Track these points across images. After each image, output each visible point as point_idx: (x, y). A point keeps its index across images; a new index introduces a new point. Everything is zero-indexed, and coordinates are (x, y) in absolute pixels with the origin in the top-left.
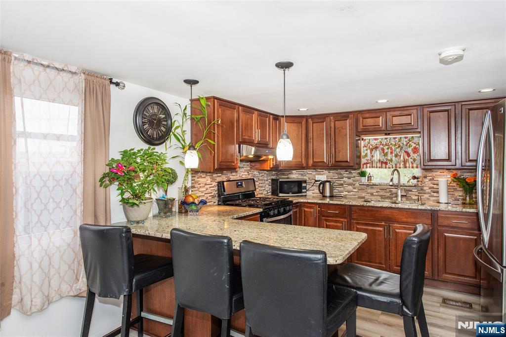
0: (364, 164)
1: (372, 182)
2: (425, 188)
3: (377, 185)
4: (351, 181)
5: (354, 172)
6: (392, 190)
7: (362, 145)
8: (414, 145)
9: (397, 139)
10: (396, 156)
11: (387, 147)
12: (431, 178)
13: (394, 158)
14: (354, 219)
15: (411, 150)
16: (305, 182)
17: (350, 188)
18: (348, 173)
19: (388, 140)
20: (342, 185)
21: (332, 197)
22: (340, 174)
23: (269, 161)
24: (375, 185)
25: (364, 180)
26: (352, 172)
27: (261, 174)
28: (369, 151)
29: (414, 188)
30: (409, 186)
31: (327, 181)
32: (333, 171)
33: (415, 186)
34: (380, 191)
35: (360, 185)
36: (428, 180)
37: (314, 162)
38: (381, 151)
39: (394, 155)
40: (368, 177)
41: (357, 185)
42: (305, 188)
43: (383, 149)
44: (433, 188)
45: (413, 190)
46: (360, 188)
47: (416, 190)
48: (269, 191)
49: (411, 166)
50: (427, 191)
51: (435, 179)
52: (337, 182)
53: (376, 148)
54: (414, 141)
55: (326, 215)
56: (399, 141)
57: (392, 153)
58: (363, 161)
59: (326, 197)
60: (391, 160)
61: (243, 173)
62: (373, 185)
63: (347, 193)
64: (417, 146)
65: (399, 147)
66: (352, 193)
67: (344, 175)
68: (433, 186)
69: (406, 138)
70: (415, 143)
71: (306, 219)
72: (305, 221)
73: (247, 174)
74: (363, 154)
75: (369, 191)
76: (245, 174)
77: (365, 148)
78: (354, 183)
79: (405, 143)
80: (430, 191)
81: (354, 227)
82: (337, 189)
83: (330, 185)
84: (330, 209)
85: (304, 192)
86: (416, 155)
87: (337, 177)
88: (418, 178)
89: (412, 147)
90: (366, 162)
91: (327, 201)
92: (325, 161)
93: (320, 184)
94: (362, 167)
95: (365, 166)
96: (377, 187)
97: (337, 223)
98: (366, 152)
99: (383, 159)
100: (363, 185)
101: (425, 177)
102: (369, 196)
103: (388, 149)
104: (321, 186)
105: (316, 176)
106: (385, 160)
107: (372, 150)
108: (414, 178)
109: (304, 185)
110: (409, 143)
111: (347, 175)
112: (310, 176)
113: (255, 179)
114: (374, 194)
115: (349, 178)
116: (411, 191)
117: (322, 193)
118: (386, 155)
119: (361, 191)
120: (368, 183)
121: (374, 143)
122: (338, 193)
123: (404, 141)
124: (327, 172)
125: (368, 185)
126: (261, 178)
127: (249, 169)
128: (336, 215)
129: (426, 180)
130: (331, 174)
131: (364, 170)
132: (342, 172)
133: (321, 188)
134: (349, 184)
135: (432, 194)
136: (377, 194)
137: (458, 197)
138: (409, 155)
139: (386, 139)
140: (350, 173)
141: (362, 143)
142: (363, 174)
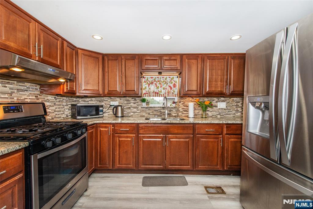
0: (145, 94)
1: (149, 105)
2: (180, 109)
3: (153, 108)
4: (135, 105)
5: (138, 99)
6: (161, 110)
7: (143, 81)
8: (174, 82)
9: (164, 78)
10: (164, 89)
11: (158, 83)
12: (183, 102)
13: (162, 90)
14: (141, 134)
15: (172, 85)
16: (102, 106)
17: (135, 110)
18: (134, 100)
19: (159, 78)
20: (129, 108)
21: (122, 117)
22: (128, 100)
23: (62, 86)
24: (151, 108)
25: (144, 104)
26: (136, 99)
27: (58, 100)
28: (147, 85)
29: (174, 109)
30: (171, 108)
31: (119, 106)
32: (124, 99)
33: (175, 108)
34: (154, 111)
35: (142, 108)
36: (181, 104)
37: (109, 91)
38: (155, 85)
39: (162, 88)
40: (147, 102)
41: (140, 108)
42: (102, 111)
43: (156, 84)
44: (184, 109)
45: (173, 110)
46: (141, 110)
47: (175, 110)
48: (68, 115)
49: (172, 95)
50: (181, 110)
51: (185, 103)
52: (126, 106)
53: (152, 83)
54: (174, 80)
55: (119, 132)
56: (165, 80)
57: (161, 87)
58: (144, 92)
59: (118, 117)
60: (161, 91)
61: (26, 97)
62: (150, 108)
63: (132, 114)
64: (175, 83)
65: (166, 83)
66: (136, 113)
67: (131, 101)
68: (184, 107)
69: (169, 77)
70: (174, 81)
71: (102, 137)
72: (100, 139)
73: (35, 98)
74: (144, 87)
75: (148, 112)
76: (31, 97)
77: (145, 83)
78: (137, 106)
79: (169, 81)
80: (182, 110)
81: (141, 140)
82: (126, 111)
83: (121, 108)
84: (121, 127)
85: (101, 114)
86: (175, 88)
87: (126, 103)
88: (176, 103)
89: (173, 84)
90: (145, 92)
91: (119, 121)
92: (118, 90)
93: (114, 108)
94: (143, 96)
95: (145, 95)
96: (152, 109)
97: (127, 138)
98: (145, 86)
99: (156, 90)
100: (144, 108)
101: (180, 102)
102: (147, 115)
103: (159, 84)
104: (115, 109)
105: (111, 102)
106: (157, 92)
107: (149, 85)
108: (174, 103)
109: (101, 109)
110: (171, 81)
111: (133, 101)
112: (106, 102)
113: (47, 104)
114: (151, 114)
115: (134, 103)
116: (172, 111)
117: (116, 115)
118: (158, 88)
119: (142, 112)
120: (147, 107)
121: (150, 80)
122: (128, 114)
123: (168, 80)
124: (119, 99)
125: (147, 108)
126: (57, 103)
127: (39, 93)
128: (127, 132)
129: (180, 104)
130: (122, 100)
131: (144, 98)
132: (130, 99)
133: (115, 111)
134: (134, 108)
135: (183, 112)
136: (152, 113)
137: (196, 114)
138: (171, 88)
139: (158, 77)
140: (135, 100)
141: (143, 80)
142: (144, 101)
